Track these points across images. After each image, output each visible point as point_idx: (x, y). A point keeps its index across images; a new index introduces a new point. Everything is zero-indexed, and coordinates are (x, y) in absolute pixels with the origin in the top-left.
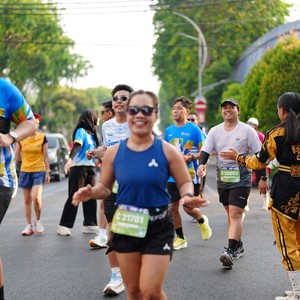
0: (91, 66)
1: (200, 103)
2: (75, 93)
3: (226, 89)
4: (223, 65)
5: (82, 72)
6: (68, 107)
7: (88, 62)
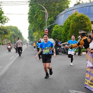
0: (9, 19)
1: (46, 31)
2: (4, 28)
3: (54, 27)
4: (52, 19)
5: (6, 21)
6: (2, 32)
7: (8, 18)
